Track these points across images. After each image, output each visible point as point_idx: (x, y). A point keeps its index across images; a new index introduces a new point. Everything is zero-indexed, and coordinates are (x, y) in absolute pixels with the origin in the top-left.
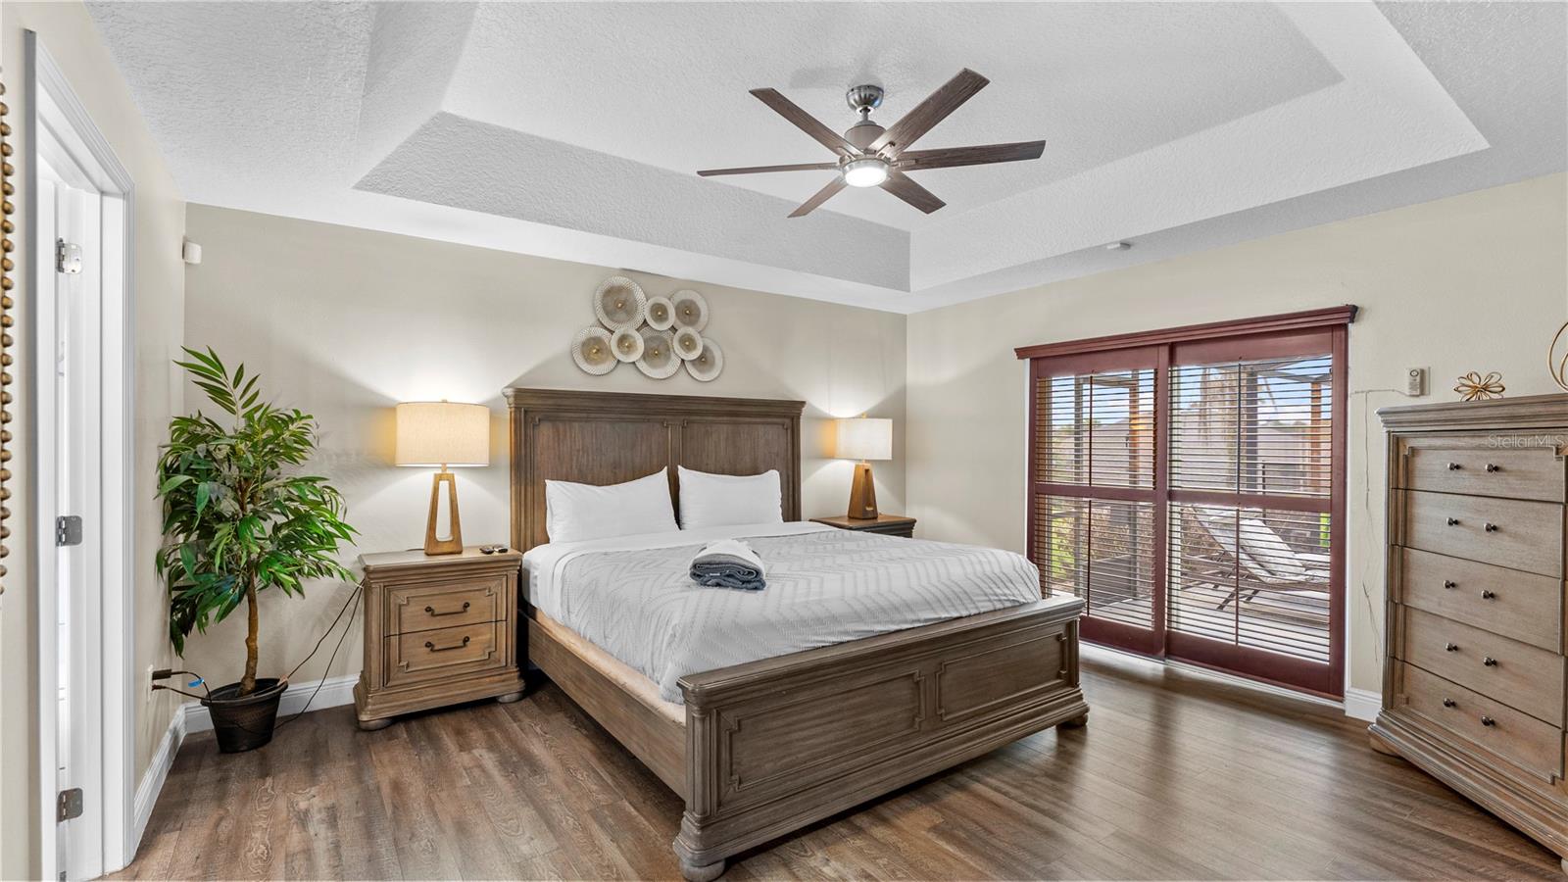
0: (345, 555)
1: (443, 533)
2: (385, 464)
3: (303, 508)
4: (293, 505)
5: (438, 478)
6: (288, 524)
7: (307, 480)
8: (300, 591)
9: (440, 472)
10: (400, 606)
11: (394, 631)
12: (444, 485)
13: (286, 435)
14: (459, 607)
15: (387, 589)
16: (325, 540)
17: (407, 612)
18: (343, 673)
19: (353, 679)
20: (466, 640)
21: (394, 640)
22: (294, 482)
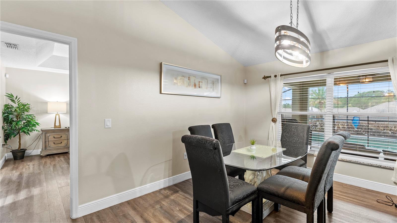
0: (38, 128)
1: (57, 124)
2: (46, 112)
3: (29, 120)
4: (27, 119)
5: (56, 115)
6: (26, 122)
7: (29, 115)
8: (29, 134)
9: (56, 114)
10: (48, 136)
11: (47, 140)
12: (57, 116)
13: (26, 107)
14: (60, 137)
15: (46, 134)
16: (34, 125)
17: (49, 137)
18: (38, 149)
19: (41, 150)
20: (61, 142)
21: (47, 142)
22: (27, 115)
